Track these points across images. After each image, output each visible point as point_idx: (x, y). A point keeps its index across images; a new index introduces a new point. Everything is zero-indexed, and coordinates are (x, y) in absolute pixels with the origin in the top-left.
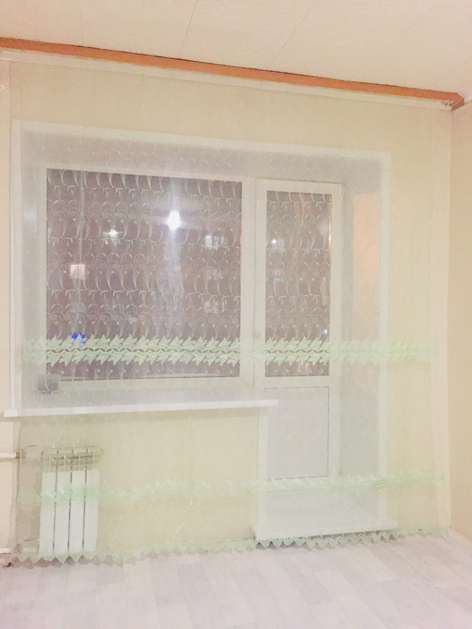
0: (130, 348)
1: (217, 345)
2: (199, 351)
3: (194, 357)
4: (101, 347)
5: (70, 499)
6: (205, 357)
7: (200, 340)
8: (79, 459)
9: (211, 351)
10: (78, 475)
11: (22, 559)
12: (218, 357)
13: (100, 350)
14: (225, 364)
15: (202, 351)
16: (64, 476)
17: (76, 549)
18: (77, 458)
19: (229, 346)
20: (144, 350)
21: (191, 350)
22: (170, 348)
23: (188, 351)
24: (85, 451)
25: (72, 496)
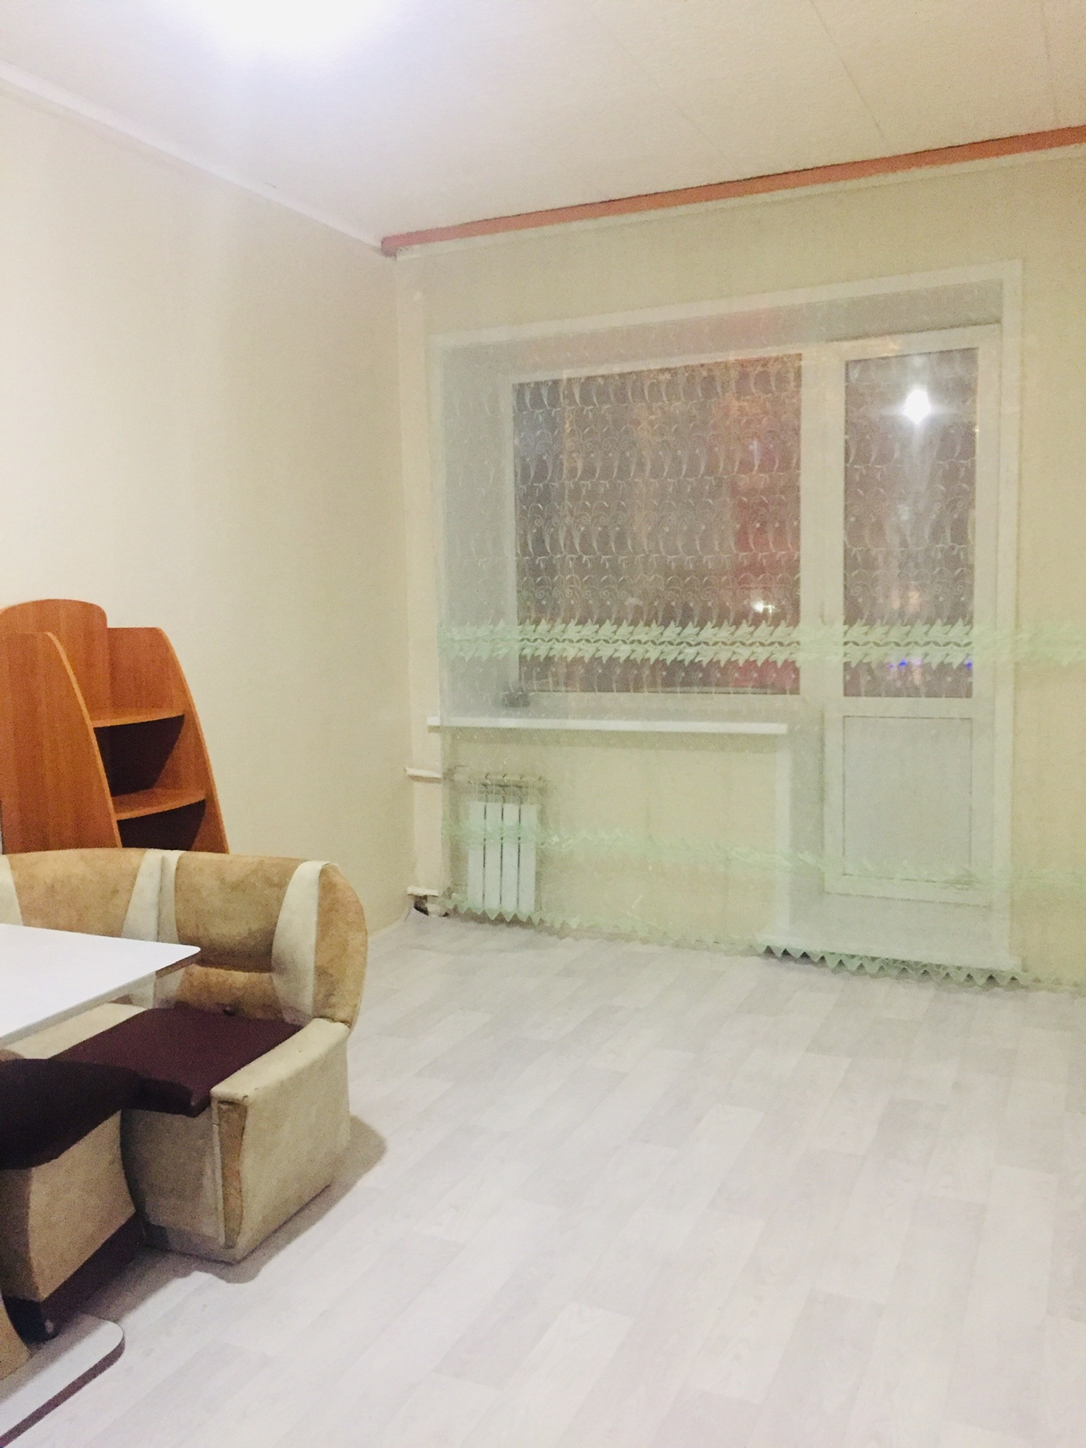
0: (558, 638)
1: (679, 634)
2: (654, 643)
3: (647, 651)
4: (527, 637)
5: (502, 839)
6: (662, 653)
7: (654, 625)
8: (511, 789)
9: (671, 643)
10: (511, 809)
11: (462, 910)
12: (680, 653)
13: (526, 641)
14: (692, 662)
15: (657, 642)
16: (494, 808)
17: (509, 908)
18: (509, 786)
19: (698, 634)
20: (575, 640)
21: (643, 641)
22: (616, 637)
23: (639, 642)
24: (518, 779)
25: (504, 835)
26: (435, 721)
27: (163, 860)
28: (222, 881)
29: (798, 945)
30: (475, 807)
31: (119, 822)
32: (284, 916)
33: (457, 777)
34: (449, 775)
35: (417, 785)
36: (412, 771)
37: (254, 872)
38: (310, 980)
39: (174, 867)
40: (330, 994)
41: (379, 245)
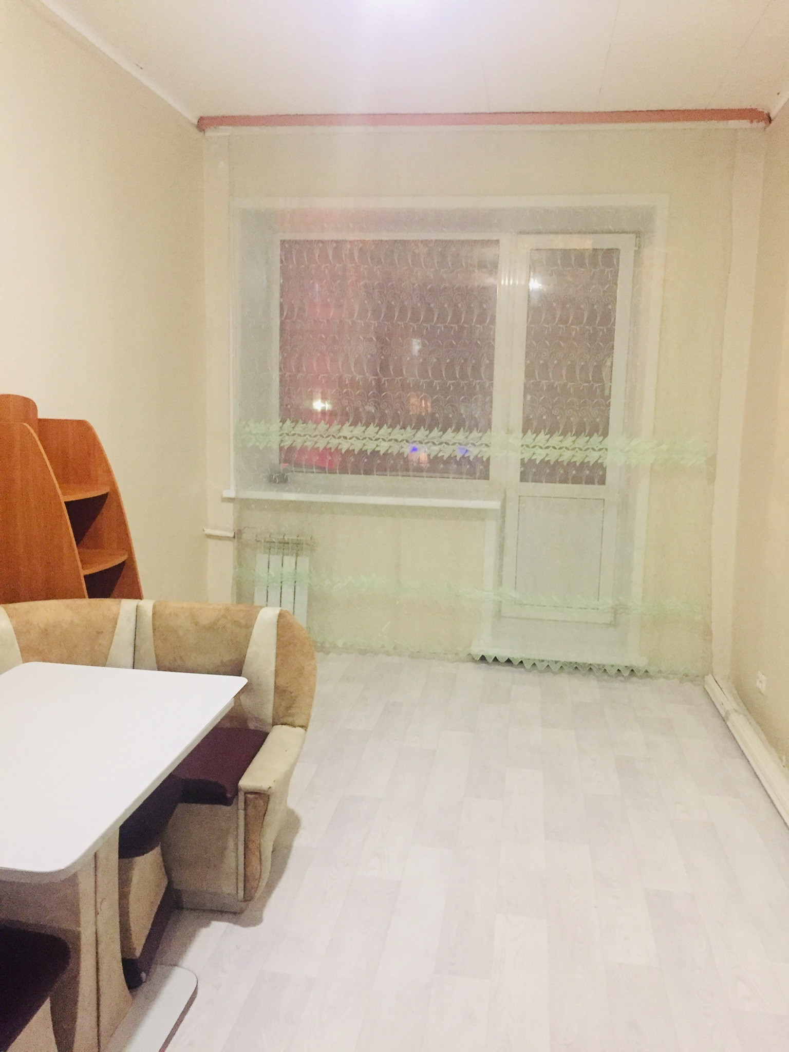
0: (335, 435)
1: (427, 436)
2: (407, 441)
3: (402, 447)
4: (309, 433)
5: (281, 582)
7: (409, 429)
8: (290, 546)
10: (289, 560)
13: (307, 436)
15: (410, 441)
16: (275, 559)
18: (288, 543)
19: (440, 437)
20: (349, 437)
21: (399, 440)
22: (377, 436)
23: (396, 440)
24: (296, 538)
25: (283, 580)
26: (231, 493)
27: (137, 607)
28: (197, 624)
29: (504, 653)
30: (261, 560)
31: (85, 577)
32: (251, 651)
33: (244, 536)
34: (238, 535)
35: (211, 542)
36: (208, 531)
37: (224, 616)
38: (271, 696)
39: (150, 613)
40: (288, 708)
41: (195, 122)
